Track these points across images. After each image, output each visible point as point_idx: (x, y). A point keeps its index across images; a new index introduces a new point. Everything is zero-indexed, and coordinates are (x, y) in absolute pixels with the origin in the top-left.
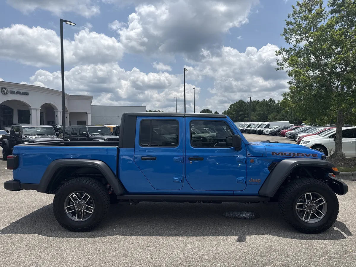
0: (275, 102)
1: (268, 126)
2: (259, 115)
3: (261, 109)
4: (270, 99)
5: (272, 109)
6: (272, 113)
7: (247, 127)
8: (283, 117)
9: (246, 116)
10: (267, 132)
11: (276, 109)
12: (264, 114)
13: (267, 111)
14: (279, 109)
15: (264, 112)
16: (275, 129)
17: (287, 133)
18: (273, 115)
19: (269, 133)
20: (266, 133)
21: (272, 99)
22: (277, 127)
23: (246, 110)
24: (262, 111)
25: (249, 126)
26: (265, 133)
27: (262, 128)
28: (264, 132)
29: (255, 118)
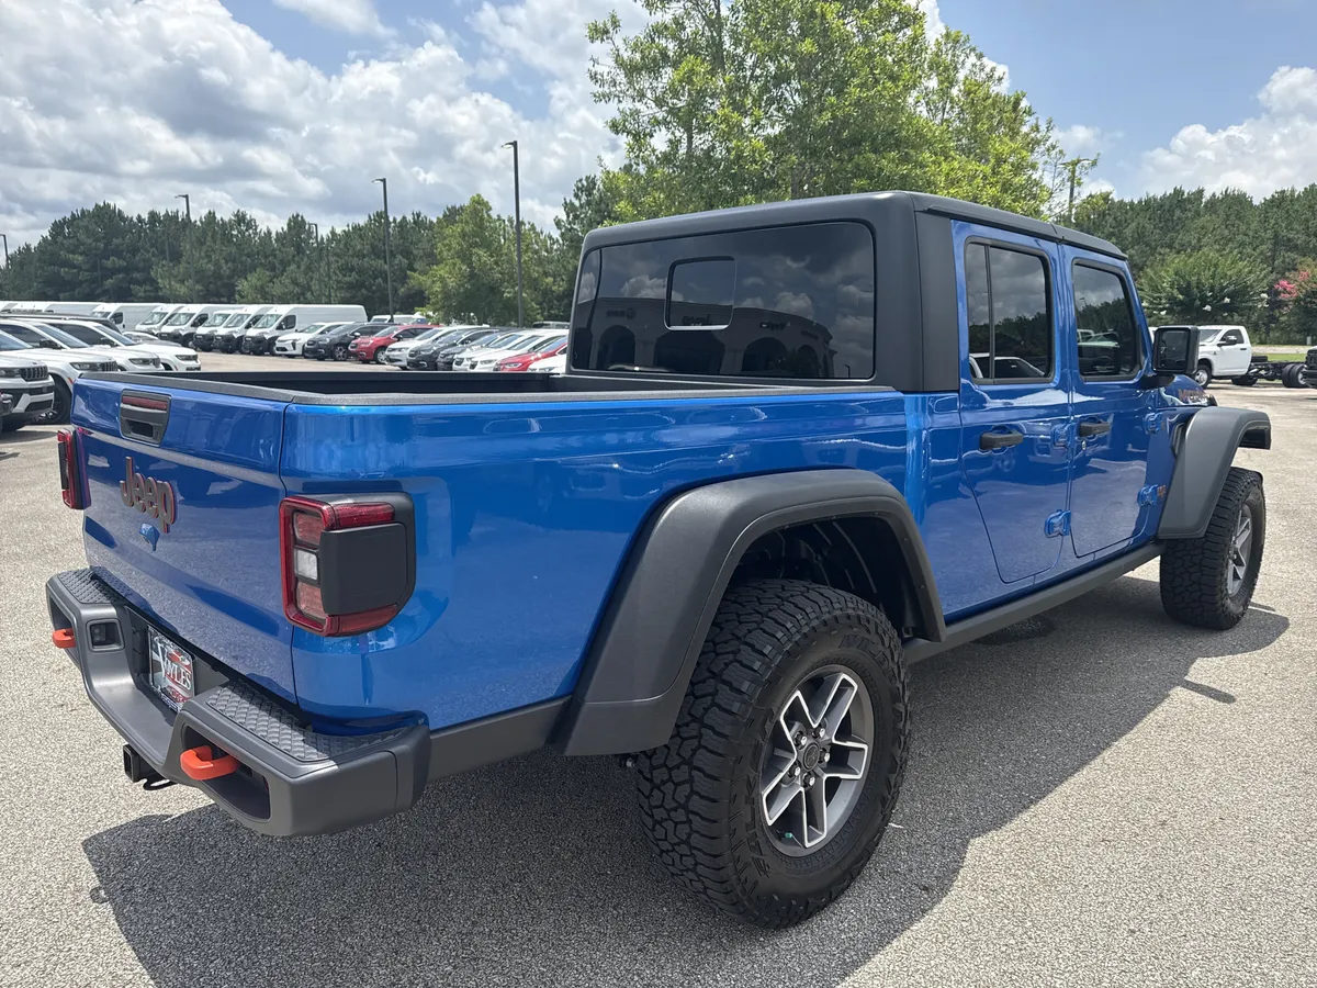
0: (256, 227)
1: (288, 323)
2: (200, 276)
3: (203, 254)
4: (237, 215)
5: (248, 256)
6: (253, 269)
7: (192, 326)
8: (297, 290)
9: (136, 275)
10: (294, 345)
11: (266, 257)
12: (217, 275)
13: (230, 264)
14: (275, 256)
15: (217, 264)
16: (322, 333)
17: (394, 350)
18: (254, 281)
19: (304, 350)
20: (290, 348)
21: (244, 216)
22: (327, 325)
23: (134, 251)
24: (210, 261)
25: (202, 320)
26: (285, 349)
27: (236, 329)
28: (278, 344)
29: (183, 290)
